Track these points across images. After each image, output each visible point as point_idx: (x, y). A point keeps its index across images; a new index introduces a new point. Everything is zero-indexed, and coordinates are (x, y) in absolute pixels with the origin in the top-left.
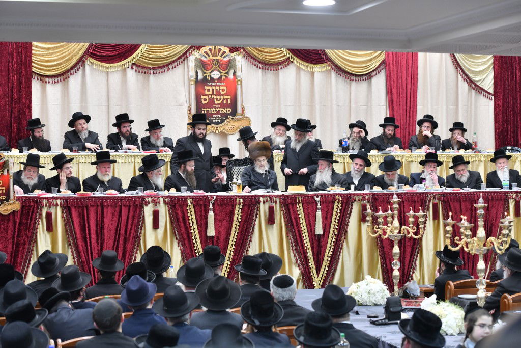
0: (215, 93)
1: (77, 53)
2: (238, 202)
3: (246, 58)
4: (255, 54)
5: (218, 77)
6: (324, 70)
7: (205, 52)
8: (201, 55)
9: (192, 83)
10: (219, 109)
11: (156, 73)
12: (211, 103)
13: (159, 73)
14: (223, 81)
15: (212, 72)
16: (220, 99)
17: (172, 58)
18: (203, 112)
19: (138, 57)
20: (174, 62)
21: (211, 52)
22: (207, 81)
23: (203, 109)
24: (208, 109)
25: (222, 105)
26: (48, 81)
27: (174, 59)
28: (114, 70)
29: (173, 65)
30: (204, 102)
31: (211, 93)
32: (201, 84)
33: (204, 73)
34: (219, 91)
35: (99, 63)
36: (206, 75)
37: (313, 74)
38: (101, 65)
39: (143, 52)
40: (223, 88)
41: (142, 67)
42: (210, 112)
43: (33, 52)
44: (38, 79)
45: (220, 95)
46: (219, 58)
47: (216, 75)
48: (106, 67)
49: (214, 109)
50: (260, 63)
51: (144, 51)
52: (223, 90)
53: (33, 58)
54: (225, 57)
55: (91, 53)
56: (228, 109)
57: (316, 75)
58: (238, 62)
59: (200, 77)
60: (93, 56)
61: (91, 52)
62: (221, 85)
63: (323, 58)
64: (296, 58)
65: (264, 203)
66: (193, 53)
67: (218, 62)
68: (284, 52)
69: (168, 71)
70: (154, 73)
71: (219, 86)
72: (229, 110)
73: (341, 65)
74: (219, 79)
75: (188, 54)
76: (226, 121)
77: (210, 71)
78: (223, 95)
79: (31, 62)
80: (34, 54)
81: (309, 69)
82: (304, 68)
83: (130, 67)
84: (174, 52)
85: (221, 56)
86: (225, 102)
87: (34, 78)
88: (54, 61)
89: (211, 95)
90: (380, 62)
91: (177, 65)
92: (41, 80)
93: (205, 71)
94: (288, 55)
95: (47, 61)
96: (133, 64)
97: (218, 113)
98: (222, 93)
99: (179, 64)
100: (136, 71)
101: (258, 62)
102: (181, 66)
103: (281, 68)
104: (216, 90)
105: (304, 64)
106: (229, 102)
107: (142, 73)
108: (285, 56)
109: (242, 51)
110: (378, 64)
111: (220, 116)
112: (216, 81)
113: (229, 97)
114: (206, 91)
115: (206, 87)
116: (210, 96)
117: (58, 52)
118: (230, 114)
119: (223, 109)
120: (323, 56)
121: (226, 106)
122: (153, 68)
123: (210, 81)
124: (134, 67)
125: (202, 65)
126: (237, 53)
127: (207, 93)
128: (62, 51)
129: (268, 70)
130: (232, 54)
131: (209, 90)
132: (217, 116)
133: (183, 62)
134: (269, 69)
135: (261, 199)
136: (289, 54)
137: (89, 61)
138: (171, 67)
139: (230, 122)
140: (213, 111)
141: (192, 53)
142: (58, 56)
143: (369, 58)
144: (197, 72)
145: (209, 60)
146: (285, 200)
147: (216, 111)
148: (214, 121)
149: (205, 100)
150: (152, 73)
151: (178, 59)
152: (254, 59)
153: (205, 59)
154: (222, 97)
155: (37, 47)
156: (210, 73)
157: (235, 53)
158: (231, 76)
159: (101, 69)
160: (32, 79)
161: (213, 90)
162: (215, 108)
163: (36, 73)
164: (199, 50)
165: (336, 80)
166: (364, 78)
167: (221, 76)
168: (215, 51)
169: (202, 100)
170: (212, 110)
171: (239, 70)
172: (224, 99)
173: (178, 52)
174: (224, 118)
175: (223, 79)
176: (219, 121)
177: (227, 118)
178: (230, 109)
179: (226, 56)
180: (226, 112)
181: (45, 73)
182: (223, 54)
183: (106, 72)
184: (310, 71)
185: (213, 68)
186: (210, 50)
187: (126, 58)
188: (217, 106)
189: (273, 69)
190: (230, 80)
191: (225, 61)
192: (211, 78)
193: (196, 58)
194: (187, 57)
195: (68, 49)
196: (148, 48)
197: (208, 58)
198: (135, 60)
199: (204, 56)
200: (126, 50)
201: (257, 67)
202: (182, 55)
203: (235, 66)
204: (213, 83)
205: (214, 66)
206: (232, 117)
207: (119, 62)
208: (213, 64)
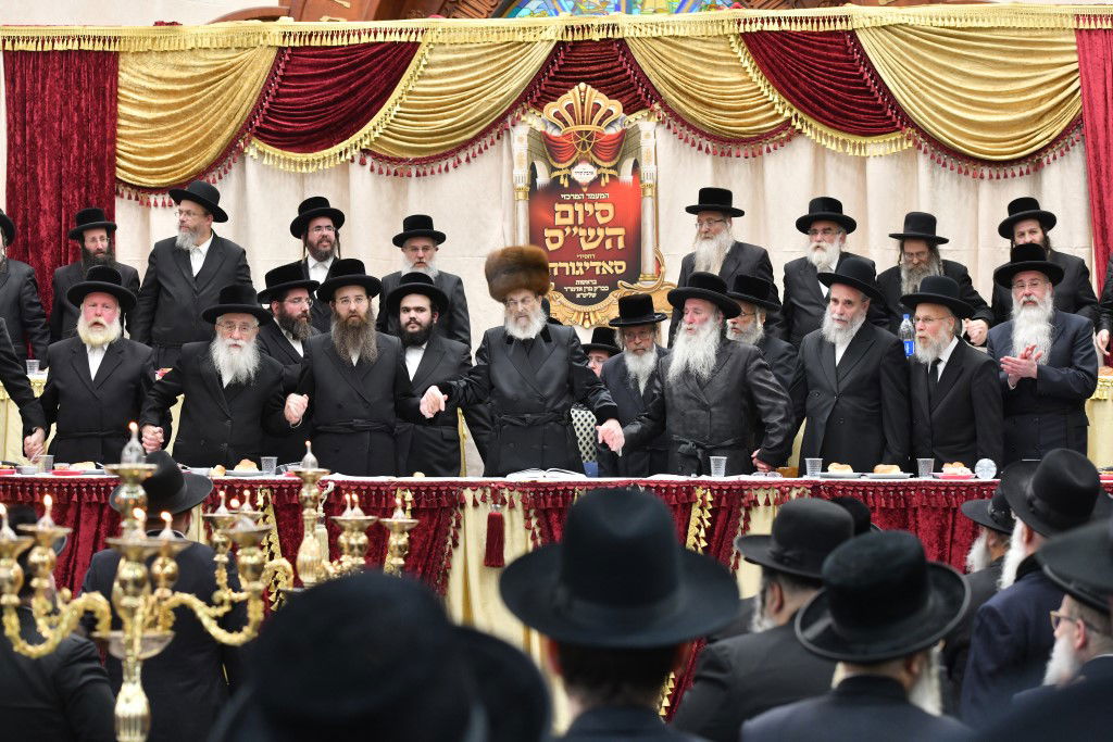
0: (581, 221)
1: (222, 127)
2: (398, 501)
3: (669, 127)
4: (692, 113)
5: (591, 178)
6: (894, 150)
7: (557, 115)
8: (545, 122)
9: (521, 195)
10: (593, 264)
11: (425, 174)
12: (571, 248)
13: (432, 173)
14: (603, 190)
15: (573, 166)
16: (596, 237)
17: (466, 133)
19: (377, 135)
20: (471, 142)
21: (572, 113)
22: (562, 189)
24: (561, 265)
25: (601, 254)
26: (152, 202)
27: (470, 135)
28: (315, 169)
29: (470, 152)
30: (551, 247)
31: (570, 221)
32: (542, 197)
33: (553, 169)
34: (594, 214)
35: (278, 152)
36: (556, 174)
37: (863, 161)
38: (282, 157)
39: (389, 121)
40: (604, 209)
41: (387, 158)
42: (568, 273)
43: (120, 131)
44: (130, 198)
45: (596, 225)
46: (593, 128)
47: (584, 173)
48: (295, 162)
49: (579, 264)
50: (709, 137)
51: (392, 118)
52: (604, 213)
53: (119, 146)
54: (610, 125)
55: (257, 128)
56: (617, 263)
57: (871, 166)
58: (648, 135)
59: (543, 178)
60: (264, 134)
61: (258, 124)
62: (600, 201)
63: (890, 118)
64: (810, 121)
65: (475, 504)
66: (523, 118)
67: (590, 138)
68: (777, 107)
69: (455, 167)
70: (418, 175)
71: (593, 202)
72: (620, 267)
73: (944, 135)
74: (594, 185)
75: (509, 119)
76: (610, 295)
77: (569, 163)
78: (603, 226)
79: (114, 154)
80: (120, 137)
81: (849, 150)
82: (833, 147)
83: (357, 160)
84: (470, 115)
85: (600, 123)
86: (608, 245)
87: (122, 197)
89: (571, 227)
90: (1065, 123)
91: (480, 151)
92: (137, 199)
93: (555, 164)
94: (787, 114)
95: (152, 152)
96: (365, 152)
97: (589, 273)
99: (486, 148)
100: (372, 170)
101: (703, 134)
102: (492, 150)
103: (769, 150)
104: (586, 213)
105: (835, 136)
106: (621, 245)
107: (388, 173)
108: (778, 116)
109: (657, 106)
110: (1058, 129)
111: (594, 282)
112: (585, 190)
113: (621, 231)
114: (558, 215)
115: (559, 207)
116: (568, 230)
117: (178, 128)
118: (621, 277)
119: (604, 264)
120: (889, 113)
121: (614, 254)
122: (415, 162)
123: (569, 191)
124: (369, 160)
125: (548, 148)
126: (645, 113)
127: (559, 221)
128: (187, 124)
129: (729, 154)
130: (632, 118)
131: (565, 214)
132: (588, 282)
133: (496, 142)
134: (734, 154)
135: (468, 494)
136: (791, 110)
137: (254, 149)
138: (463, 156)
140: (577, 268)
141: (519, 118)
142: (177, 137)
143: (1029, 113)
144: (533, 168)
145: (567, 136)
147: (584, 268)
148: (578, 296)
149: (554, 239)
150: (414, 173)
151: (483, 134)
152: (690, 127)
153: (555, 133)
154: (600, 232)
155: (130, 118)
156: (569, 168)
157: (638, 115)
158: (626, 175)
159: (281, 166)
160: (118, 201)
161: (576, 213)
162: (583, 260)
163: (126, 184)
164: (541, 109)
165: (933, 177)
166: (1017, 172)
167: (600, 176)
168: (583, 111)
169: (548, 242)
170: (573, 268)
171: (649, 159)
172: (606, 237)
173: (477, 115)
174: (605, 288)
175: (603, 184)
176: (594, 295)
177: (614, 287)
178: (623, 263)
179: (615, 121)
180: (611, 272)
181: (147, 181)
182: (605, 117)
183: (295, 174)
184: (851, 154)
185: (577, 155)
186: (570, 108)
187: (346, 137)
188: (588, 256)
189: (742, 155)
190: (624, 185)
191: (609, 136)
192: (572, 182)
193: (533, 130)
194: (508, 130)
195: (201, 120)
196: (403, 109)
197: (564, 129)
198: (367, 142)
199: (553, 124)
200: (345, 117)
201: (700, 148)
202: (494, 125)
203: (639, 147)
204: (576, 197)
205: (579, 150)
206: (629, 285)
207: (328, 147)
208: (578, 144)
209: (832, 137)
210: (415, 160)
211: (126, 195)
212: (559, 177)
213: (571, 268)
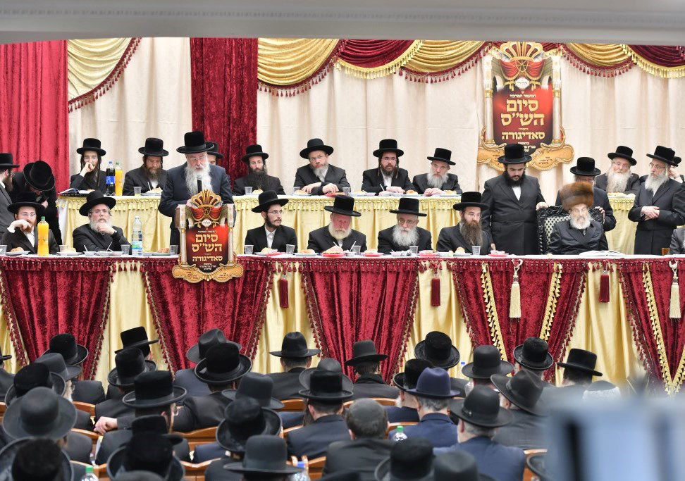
0: (521, 109)
1: (322, 52)
2: (555, 268)
3: (568, 59)
4: (581, 52)
5: (526, 86)
6: (683, 75)
7: (507, 50)
8: (501, 55)
9: (488, 95)
10: (527, 133)
11: (436, 81)
12: (516, 125)
13: (440, 81)
14: (532, 93)
15: (516, 79)
16: (529, 119)
17: (459, 59)
18: (503, 138)
19: (410, 59)
20: (461, 64)
21: (515, 50)
22: (510, 92)
23: (503, 133)
24: (510, 133)
26: (280, 94)
27: (461, 61)
28: (375, 77)
29: (461, 70)
30: (505, 124)
31: (515, 109)
32: (500, 96)
33: (506, 81)
34: (528, 106)
35: (352, 67)
36: (507, 83)
37: (666, 81)
38: (355, 69)
39: (416, 51)
40: (533, 103)
41: (415, 72)
42: (513, 138)
43: (259, 52)
44: (266, 91)
45: (528, 112)
46: (527, 58)
47: (522, 83)
48: (363, 73)
49: (520, 133)
50: (589, 65)
51: (418, 49)
52: (533, 106)
53: (259, 60)
54: (536, 57)
55: (342, 53)
56: (540, 133)
57: (672, 83)
58: (556, 63)
59: (500, 86)
60: (344, 56)
61: (342, 51)
62: (531, 99)
63: (682, 58)
64: (641, 58)
65: (594, 270)
66: (489, 51)
67: (525, 64)
68: (624, 50)
69: (452, 77)
70: (432, 82)
71: (527, 99)
72: (541, 135)
74: (528, 90)
75: (482, 53)
76: (537, 151)
77: (514, 77)
78: (533, 113)
79: (256, 65)
80: (262, 55)
81: (661, 74)
82: (653, 73)
83: (398, 73)
84: (462, 50)
85: (531, 55)
86: (535, 123)
87: (261, 90)
88: (289, 64)
89: (516, 113)
91: (466, 70)
92: (270, 91)
93: (507, 78)
94: (629, 54)
95: (279, 65)
96: (402, 68)
97: (525, 139)
98: (532, 109)
99: (469, 67)
100: (406, 78)
101: (586, 63)
102: (471, 71)
103: (620, 73)
104: (523, 105)
106: (542, 123)
107: (415, 81)
108: (624, 55)
109: (561, 47)
111: (528, 143)
112: (523, 92)
113: (542, 116)
114: (508, 106)
115: (509, 102)
116: (514, 115)
117: (295, 51)
118: (542, 141)
119: (533, 134)
121: (538, 129)
122: (431, 74)
123: (514, 93)
124: (404, 72)
125: (503, 69)
126: (554, 51)
127: (509, 109)
128: (301, 49)
129: (600, 75)
130: (548, 53)
131: (512, 106)
133: (475, 64)
134: (602, 75)
135: (590, 265)
136: (631, 52)
137: (339, 64)
138: (456, 72)
139: (543, 152)
140: (519, 136)
141: (487, 51)
142: (295, 56)
144: (494, 80)
145: (513, 62)
146: (624, 266)
147: (522, 135)
149: (506, 118)
150: (429, 81)
151: (468, 60)
152: (579, 59)
153: (507, 61)
154: (531, 116)
155: (265, 44)
156: (514, 80)
157: (551, 52)
158: (545, 85)
159: (355, 75)
160: (258, 91)
161: (518, 105)
162: (522, 131)
163: (263, 82)
164: (499, 47)
167: (531, 85)
168: (521, 49)
169: (503, 121)
170: (517, 135)
171: (557, 76)
172: (534, 119)
173: (466, 50)
174: (533, 147)
175: (532, 89)
177: (538, 146)
178: (543, 134)
179: (539, 55)
180: (537, 138)
181: (277, 81)
182: (533, 52)
183: (363, 79)
184: (662, 77)
185: (518, 73)
186: (514, 47)
187: (392, 60)
188: (524, 129)
189: (606, 75)
190: (544, 91)
191: (536, 63)
192: (516, 88)
193: (494, 58)
194: (481, 58)
195: (309, 47)
196: (424, 45)
197: (511, 59)
198: (405, 63)
199: (505, 55)
200: (392, 48)
201: (581, 69)
202: (474, 55)
203: (551, 70)
204: (518, 96)
205: (520, 70)
206: (546, 145)
207: (382, 65)
208: (519, 67)
209: (652, 67)
211: (263, 89)
212: (509, 85)
213: (515, 136)
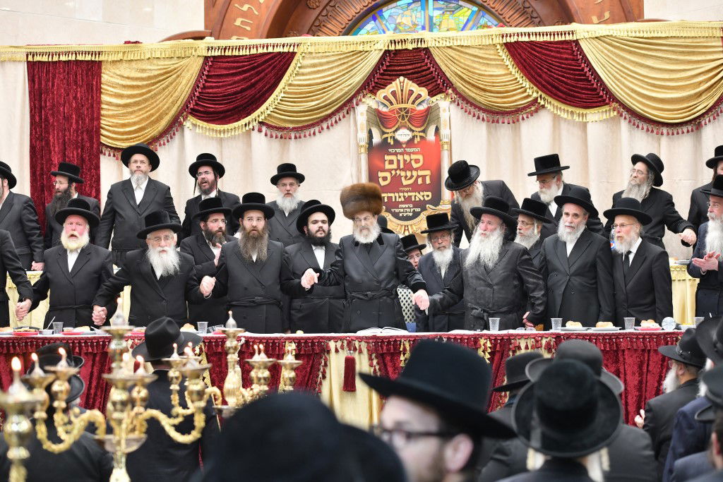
0: (402, 166)
1: (169, 109)
3: (458, 105)
4: (473, 95)
5: (407, 138)
6: (605, 117)
7: (385, 98)
8: (378, 102)
9: (363, 150)
10: (410, 194)
11: (300, 137)
12: (396, 184)
13: (305, 136)
14: (415, 146)
15: (396, 130)
16: (412, 176)
17: (327, 110)
19: (269, 112)
20: (330, 116)
21: (395, 97)
22: (389, 146)
24: (390, 195)
25: (415, 187)
27: (329, 112)
28: (229, 135)
29: (329, 122)
30: (383, 183)
31: (395, 166)
32: (377, 151)
33: (384, 133)
34: (410, 162)
35: (205, 124)
36: (385, 136)
37: (585, 125)
38: (208, 127)
39: (276, 103)
40: (417, 158)
41: (276, 127)
42: (394, 200)
43: (103, 112)
44: (109, 155)
45: (411, 169)
46: (409, 106)
47: (403, 135)
48: (216, 131)
49: (401, 194)
50: (484, 111)
51: (279, 101)
52: (417, 161)
53: (102, 122)
54: (420, 104)
55: (191, 109)
56: (426, 193)
57: (589, 126)
58: (444, 110)
59: (377, 139)
60: (196, 113)
61: (192, 106)
62: (414, 153)
63: (602, 96)
64: (550, 99)
65: (337, 351)
66: (363, 100)
67: (407, 112)
68: (528, 90)
69: (320, 132)
70: (296, 138)
71: (409, 154)
72: (428, 195)
73: (637, 107)
74: (410, 143)
75: (354, 101)
76: (422, 214)
77: (394, 129)
78: (416, 169)
79: (99, 127)
80: (103, 116)
81: (576, 117)
82: (565, 116)
83: (256, 129)
84: (329, 99)
85: (413, 103)
86: (420, 181)
87: (105, 154)
88: (134, 124)
89: (396, 170)
90: (716, 98)
91: (336, 122)
92: (114, 156)
93: (384, 130)
94: (535, 95)
95: (124, 125)
96: (261, 123)
97: (408, 200)
98: (415, 166)
99: (340, 120)
100: (266, 135)
101: (480, 109)
102: (342, 123)
103: (523, 119)
104: (405, 161)
105: (567, 108)
106: (428, 181)
107: (276, 137)
108: (529, 96)
109: (450, 91)
110: (711, 102)
111: (411, 206)
112: (404, 146)
113: (427, 173)
114: (387, 163)
115: (387, 158)
116: (393, 172)
117: (140, 110)
118: (429, 202)
119: (417, 194)
120: (601, 94)
121: (423, 188)
122: (294, 129)
123: (394, 147)
124: (264, 129)
125: (380, 119)
126: (442, 95)
127: (388, 166)
128: (146, 107)
129: (498, 122)
130: (434, 99)
131: (391, 162)
132: (407, 206)
133: (347, 116)
134: (500, 121)
136: (538, 93)
137: (190, 122)
138: (325, 125)
140: (400, 197)
141: (361, 100)
142: (140, 115)
143: (693, 92)
144: (370, 132)
145: (392, 111)
147: (404, 197)
148: (401, 215)
149: (384, 179)
150: (293, 137)
151: (338, 111)
152: (472, 104)
153: (384, 110)
154: (415, 173)
155: (109, 104)
156: (394, 132)
157: (438, 97)
158: (431, 136)
159: (207, 134)
160: (102, 157)
161: (398, 161)
162: (403, 192)
163: (107, 147)
164: (375, 94)
165: (630, 134)
166: (685, 130)
167: (414, 137)
168: (402, 95)
169: (380, 180)
170: (397, 197)
171: (445, 125)
172: (418, 177)
173: (334, 98)
174: (418, 210)
175: (416, 142)
176: (411, 214)
177: (424, 209)
178: (430, 194)
179: (423, 101)
180: (422, 199)
181: (120, 144)
182: (417, 98)
183: (217, 138)
184: (577, 120)
185: (399, 123)
186: (394, 93)
187: (249, 114)
188: (406, 189)
189: (506, 121)
190: (429, 143)
191: (420, 111)
192: (396, 141)
193: (370, 108)
194: (353, 108)
195: (155, 104)
196: (285, 95)
197: (390, 107)
198: (262, 117)
199: (383, 103)
200: (248, 101)
201: (478, 118)
202: (345, 105)
203: (439, 118)
204: (398, 150)
205: (400, 120)
206: (434, 207)
207: (237, 121)
208: (399, 116)
209: (564, 110)
210: (294, 128)
211: (107, 153)
212: (387, 138)
213: (395, 197)
